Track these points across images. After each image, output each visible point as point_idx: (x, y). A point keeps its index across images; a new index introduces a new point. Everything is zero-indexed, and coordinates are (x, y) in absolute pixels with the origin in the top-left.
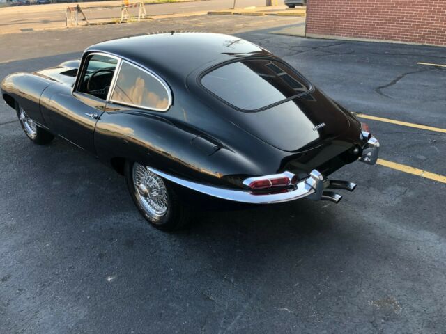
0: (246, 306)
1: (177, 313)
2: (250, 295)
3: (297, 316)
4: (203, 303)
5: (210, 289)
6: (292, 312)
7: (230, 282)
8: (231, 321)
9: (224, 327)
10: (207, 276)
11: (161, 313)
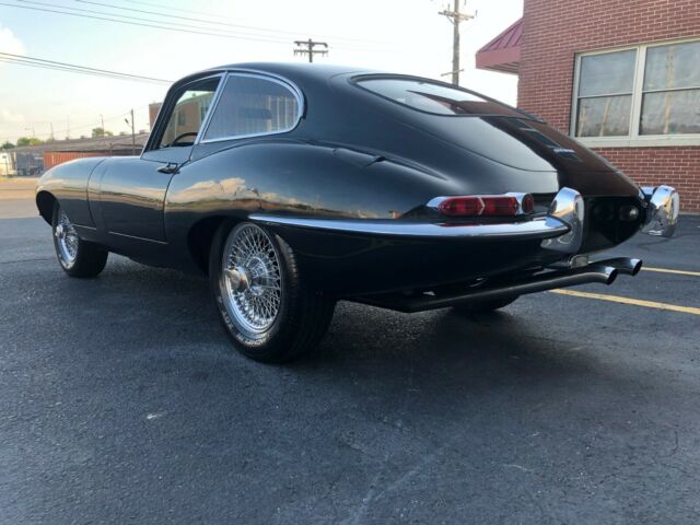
0: (428, 459)
1: (278, 463)
2: (437, 445)
3: (544, 476)
4: (336, 451)
5: (353, 433)
6: (532, 471)
7: (394, 426)
8: (396, 479)
9: (381, 486)
10: (347, 417)
11: (246, 463)
